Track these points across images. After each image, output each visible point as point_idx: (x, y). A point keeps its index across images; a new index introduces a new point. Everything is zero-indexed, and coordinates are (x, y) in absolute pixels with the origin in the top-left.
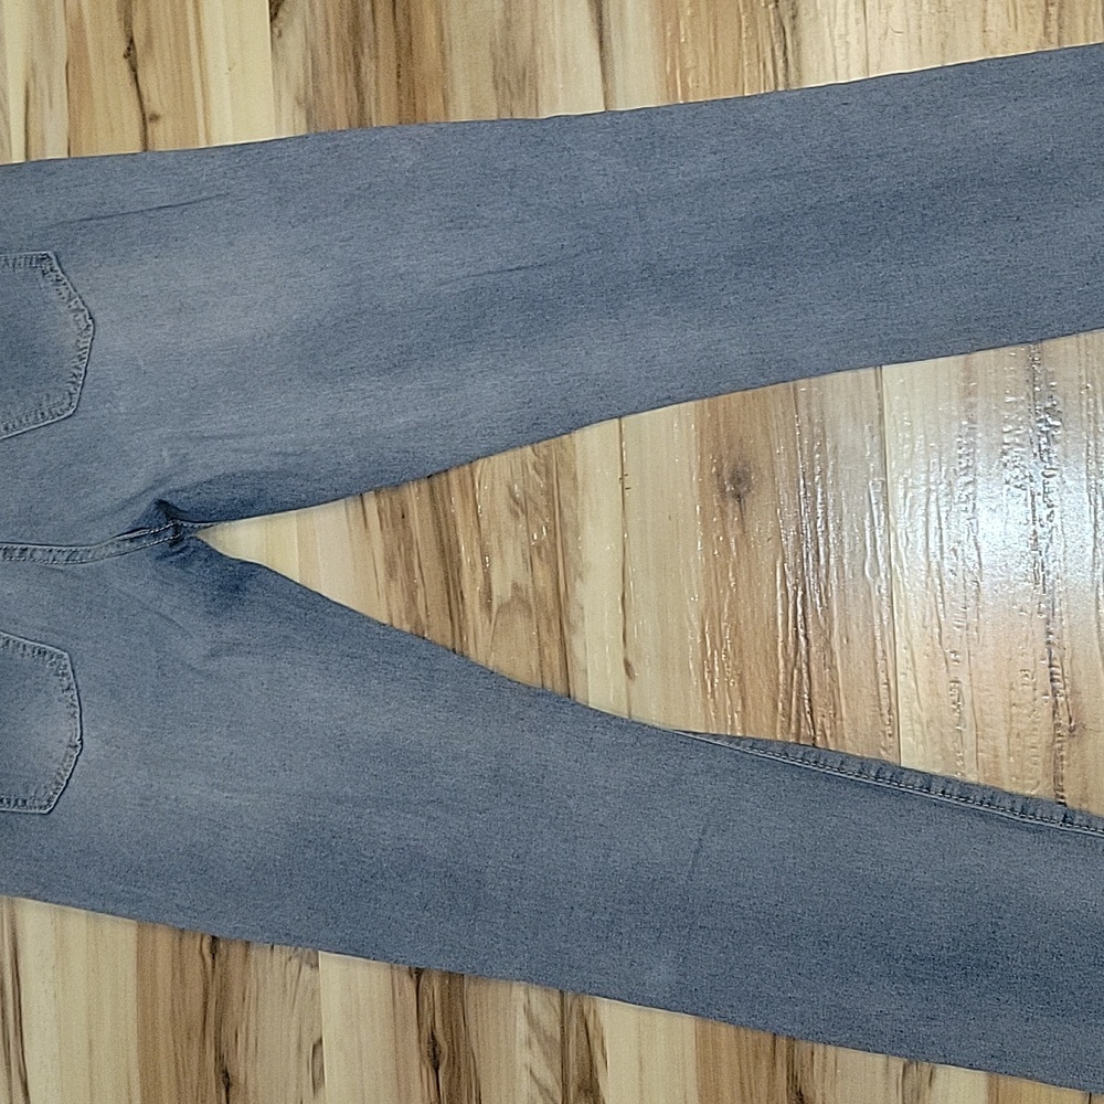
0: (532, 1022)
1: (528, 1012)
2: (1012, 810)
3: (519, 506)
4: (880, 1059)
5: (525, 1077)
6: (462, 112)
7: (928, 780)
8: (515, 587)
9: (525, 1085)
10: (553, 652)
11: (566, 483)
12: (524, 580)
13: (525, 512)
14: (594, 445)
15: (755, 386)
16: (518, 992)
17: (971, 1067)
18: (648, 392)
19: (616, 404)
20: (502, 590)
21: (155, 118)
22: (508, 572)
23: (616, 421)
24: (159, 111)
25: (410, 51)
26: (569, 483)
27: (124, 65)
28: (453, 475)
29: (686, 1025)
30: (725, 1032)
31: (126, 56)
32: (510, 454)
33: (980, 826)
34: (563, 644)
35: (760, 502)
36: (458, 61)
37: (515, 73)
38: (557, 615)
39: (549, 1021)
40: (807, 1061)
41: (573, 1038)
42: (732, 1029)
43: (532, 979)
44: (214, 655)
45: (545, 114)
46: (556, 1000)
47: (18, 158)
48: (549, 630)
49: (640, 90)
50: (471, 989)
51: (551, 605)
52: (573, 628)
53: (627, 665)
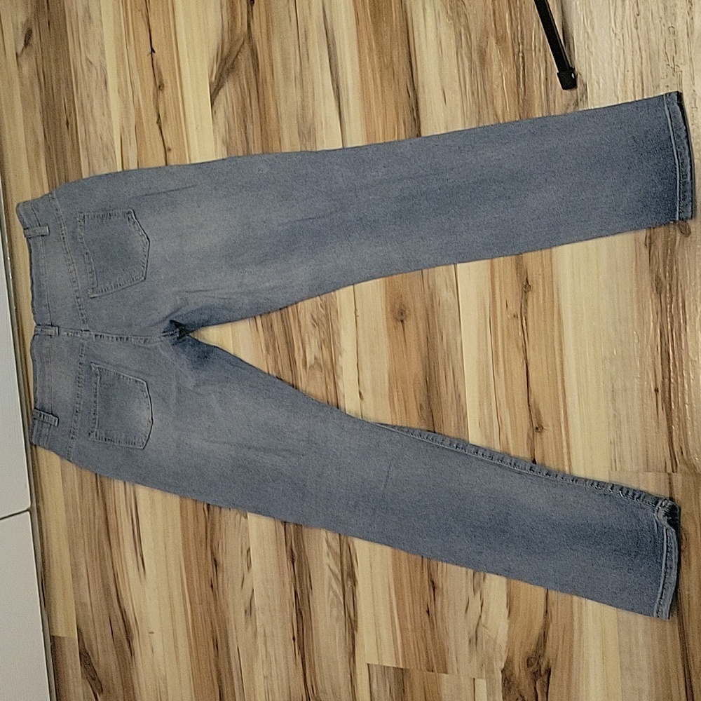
0: (329, 546)
1: (327, 542)
2: (510, 464)
3: (316, 323)
4: (464, 569)
5: (327, 568)
6: (287, 148)
7: (477, 448)
8: (316, 358)
9: (327, 573)
10: (331, 387)
11: (333, 313)
12: (319, 356)
13: (318, 325)
14: (344, 296)
15: (405, 272)
16: (323, 533)
17: (497, 574)
18: (363, 274)
19: (352, 280)
20: (310, 359)
21: (170, 150)
22: (312, 351)
23: (351, 287)
24: (170, 147)
25: (266, 121)
26: (335, 313)
27: (157, 127)
28: (290, 309)
29: (388, 550)
30: (403, 554)
31: (157, 123)
32: (311, 300)
33: (499, 470)
34: (335, 383)
35: (410, 324)
36: (284, 126)
37: (307, 131)
38: (332, 371)
39: (335, 545)
40: (435, 567)
41: (344, 552)
42: (406, 554)
43: (327, 527)
44: (197, 385)
45: (319, 149)
46: (338, 537)
47: (119, 169)
48: (329, 377)
49: (356, 139)
50: (305, 530)
51: (330, 367)
52: (339, 377)
53: (360, 394)
